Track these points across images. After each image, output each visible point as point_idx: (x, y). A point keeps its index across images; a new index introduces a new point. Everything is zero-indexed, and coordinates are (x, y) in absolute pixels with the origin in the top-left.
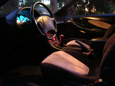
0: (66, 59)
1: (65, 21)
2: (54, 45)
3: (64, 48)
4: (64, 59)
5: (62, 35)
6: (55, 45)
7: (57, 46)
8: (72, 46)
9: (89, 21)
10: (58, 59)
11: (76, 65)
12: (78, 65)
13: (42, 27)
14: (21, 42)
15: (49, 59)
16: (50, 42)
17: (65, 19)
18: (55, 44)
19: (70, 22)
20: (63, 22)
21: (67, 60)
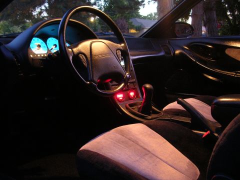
0: (142, 145)
1: (168, 52)
2: (127, 108)
3: (150, 117)
4: (138, 144)
5: (148, 86)
6: (130, 108)
7: (136, 111)
8: (174, 112)
9: (227, 52)
10: (123, 142)
11: (166, 160)
12: (170, 163)
13: (85, 64)
14: (46, 99)
15: (98, 143)
16: (120, 101)
17: (169, 46)
18: (131, 105)
19: (180, 53)
20: (162, 54)
21: (146, 147)
